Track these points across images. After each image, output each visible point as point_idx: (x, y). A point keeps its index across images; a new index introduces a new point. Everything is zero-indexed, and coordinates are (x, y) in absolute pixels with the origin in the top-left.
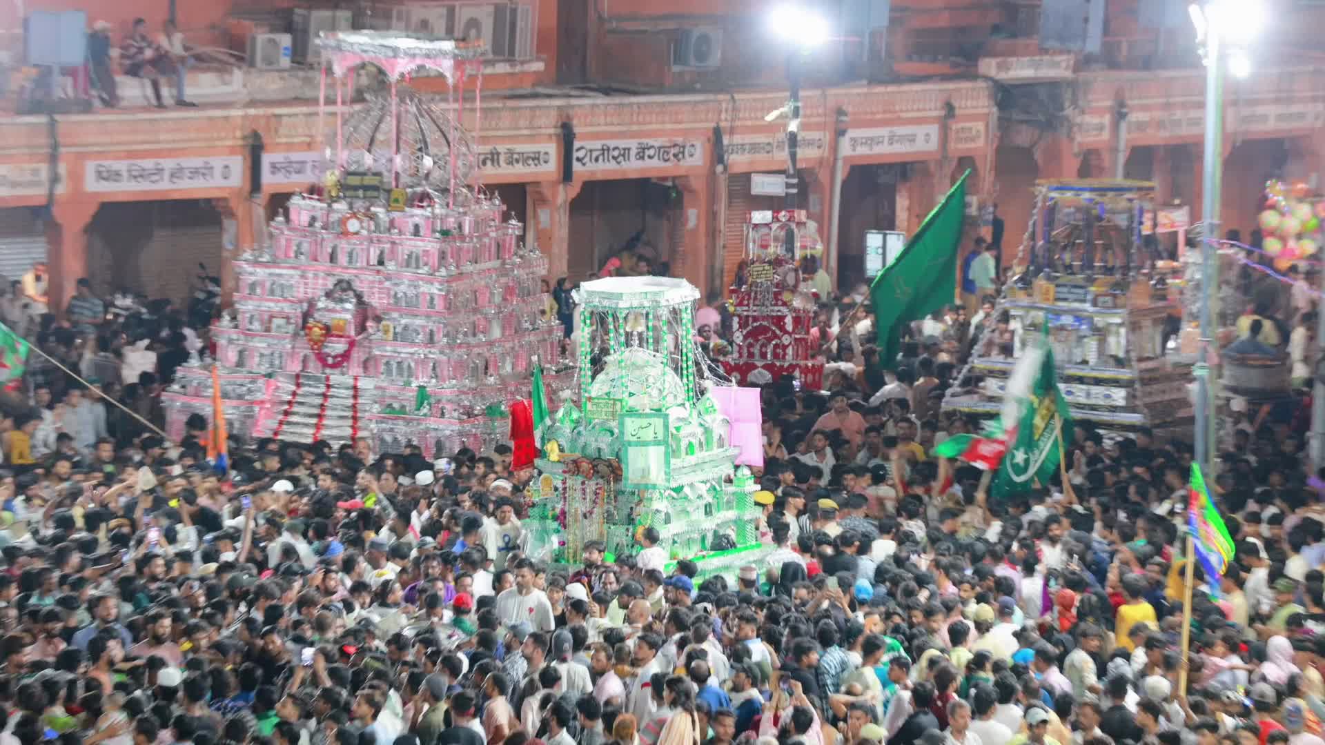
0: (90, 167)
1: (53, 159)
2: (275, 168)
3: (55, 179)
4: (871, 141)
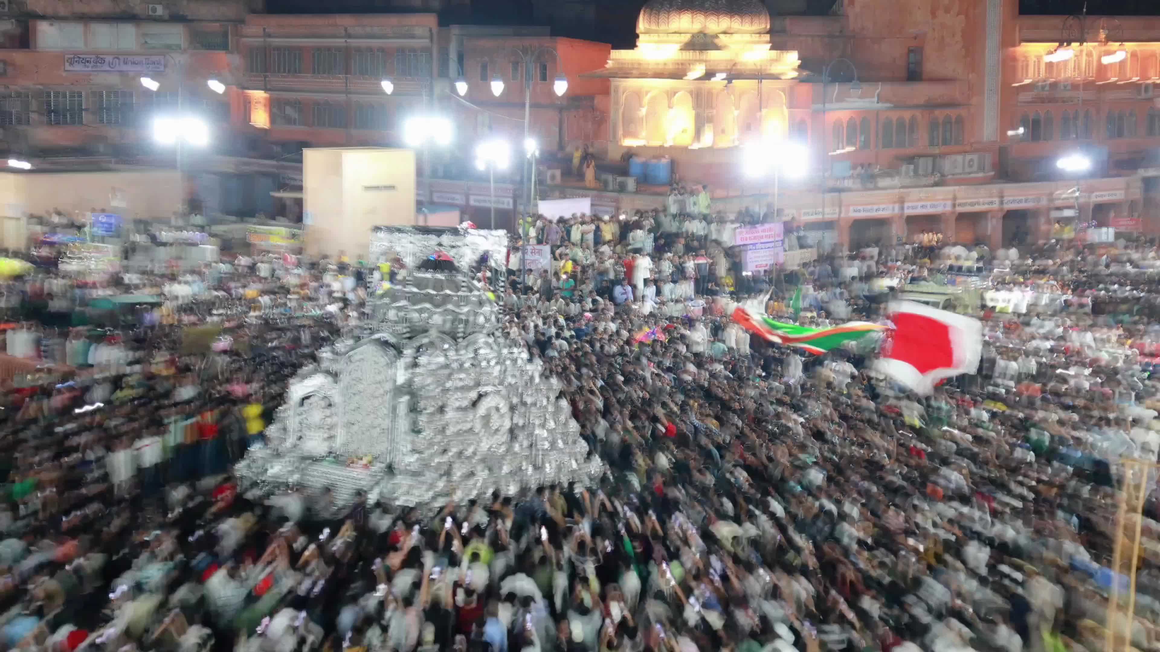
0: (851, 208)
1: (840, 207)
2: (908, 208)
3: (840, 212)
4: (1102, 196)
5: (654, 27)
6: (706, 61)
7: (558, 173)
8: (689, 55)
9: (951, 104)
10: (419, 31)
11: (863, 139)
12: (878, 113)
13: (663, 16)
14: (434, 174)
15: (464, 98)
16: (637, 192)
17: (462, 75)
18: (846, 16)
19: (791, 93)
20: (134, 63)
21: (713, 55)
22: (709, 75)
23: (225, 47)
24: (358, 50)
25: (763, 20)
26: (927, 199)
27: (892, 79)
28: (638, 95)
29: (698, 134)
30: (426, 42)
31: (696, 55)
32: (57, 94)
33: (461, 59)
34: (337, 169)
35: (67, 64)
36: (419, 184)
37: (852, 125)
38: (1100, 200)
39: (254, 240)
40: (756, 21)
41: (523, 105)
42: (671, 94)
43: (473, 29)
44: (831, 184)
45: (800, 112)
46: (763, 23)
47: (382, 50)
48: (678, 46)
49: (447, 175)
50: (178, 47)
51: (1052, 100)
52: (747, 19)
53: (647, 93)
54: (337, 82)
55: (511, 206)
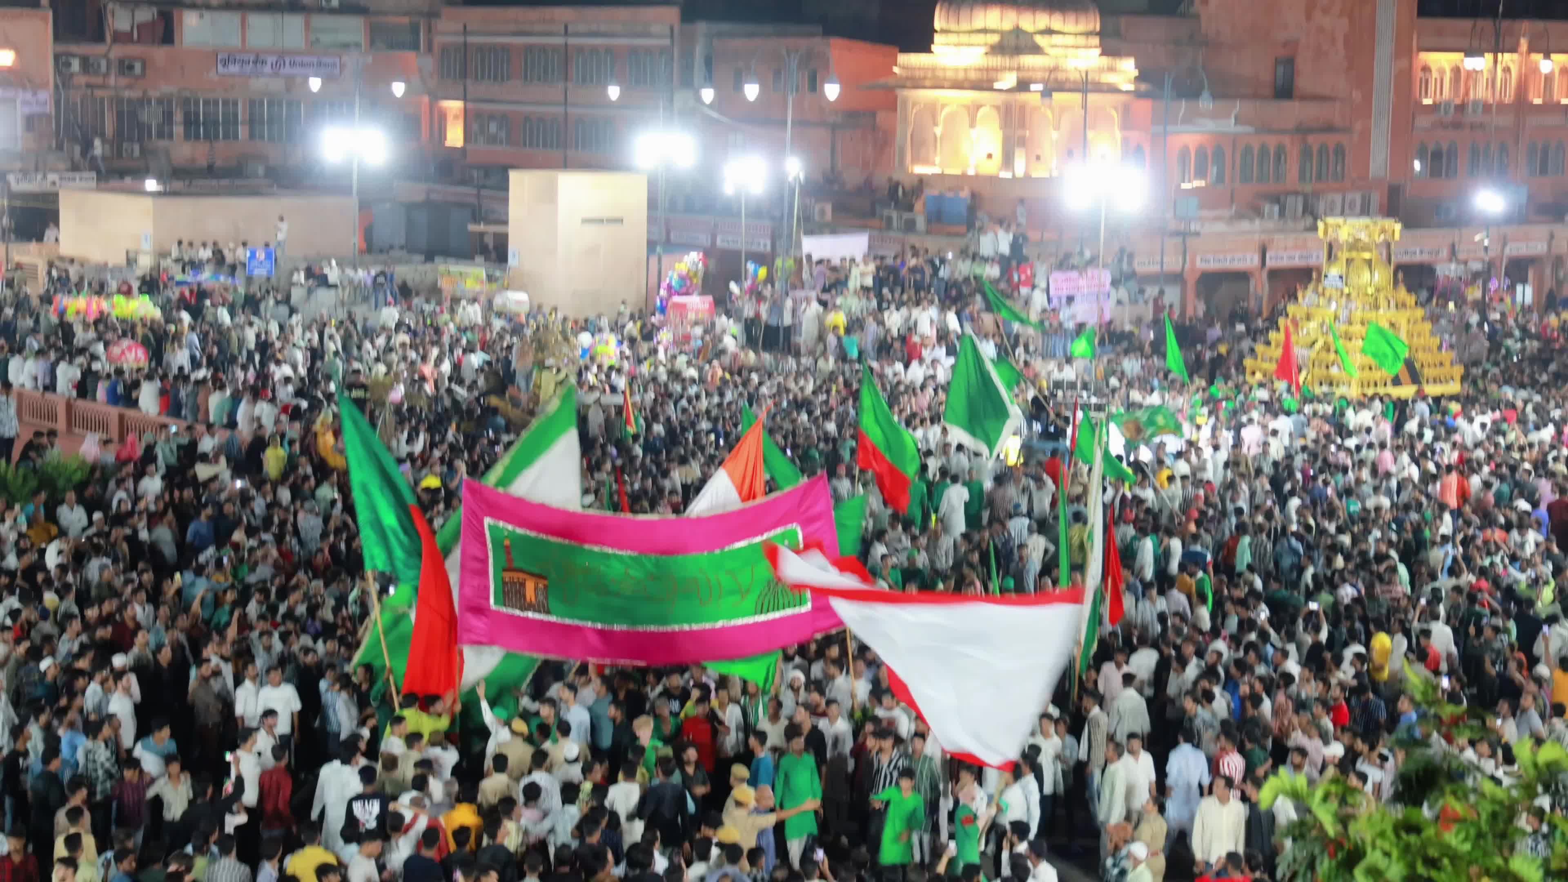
5: (953, 26)
6: (1019, 69)
7: (828, 208)
8: (996, 61)
9: (1329, 128)
10: (655, 29)
11: (1215, 169)
12: (1235, 139)
13: (964, 13)
14: (673, 206)
15: (711, 106)
16: (928, 232)
17: (710, 79)
18: (1197, 17)
19: (1126, 111)
20: (302, 65)
21: (1028, 60)
22: (1023, 86)
23: (415, 46)
24: (580, 49)
25: (1091, 16)
26: (1296, 247)
27: (1256, 96)
28: (933, 110)
29: (1008, 160)
30: (667, 42)
31: (1006, 61)
32: (206, 103)
33: (708, 62)
34: (550, 195)
35: (220, 67)
36: (651, 220)
37: (1201, 153)
38: (1515, 253)
39: (444, 284)
40: (1082, 19)
41: (785, 123)
42: (973, 110)
43: (725, 27)
44: (1173, 226)
45: (1135, 135)
46: (1093, 23)
47: (609, 50)
48: (984, 50)
49: (689, 208)
50: (357, 45)
51: (1457, 125)
52: (1071, 17)
53: (943, 106)
54: (555, 91)
55: (769, 248)
